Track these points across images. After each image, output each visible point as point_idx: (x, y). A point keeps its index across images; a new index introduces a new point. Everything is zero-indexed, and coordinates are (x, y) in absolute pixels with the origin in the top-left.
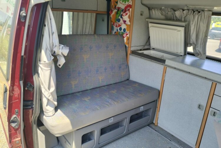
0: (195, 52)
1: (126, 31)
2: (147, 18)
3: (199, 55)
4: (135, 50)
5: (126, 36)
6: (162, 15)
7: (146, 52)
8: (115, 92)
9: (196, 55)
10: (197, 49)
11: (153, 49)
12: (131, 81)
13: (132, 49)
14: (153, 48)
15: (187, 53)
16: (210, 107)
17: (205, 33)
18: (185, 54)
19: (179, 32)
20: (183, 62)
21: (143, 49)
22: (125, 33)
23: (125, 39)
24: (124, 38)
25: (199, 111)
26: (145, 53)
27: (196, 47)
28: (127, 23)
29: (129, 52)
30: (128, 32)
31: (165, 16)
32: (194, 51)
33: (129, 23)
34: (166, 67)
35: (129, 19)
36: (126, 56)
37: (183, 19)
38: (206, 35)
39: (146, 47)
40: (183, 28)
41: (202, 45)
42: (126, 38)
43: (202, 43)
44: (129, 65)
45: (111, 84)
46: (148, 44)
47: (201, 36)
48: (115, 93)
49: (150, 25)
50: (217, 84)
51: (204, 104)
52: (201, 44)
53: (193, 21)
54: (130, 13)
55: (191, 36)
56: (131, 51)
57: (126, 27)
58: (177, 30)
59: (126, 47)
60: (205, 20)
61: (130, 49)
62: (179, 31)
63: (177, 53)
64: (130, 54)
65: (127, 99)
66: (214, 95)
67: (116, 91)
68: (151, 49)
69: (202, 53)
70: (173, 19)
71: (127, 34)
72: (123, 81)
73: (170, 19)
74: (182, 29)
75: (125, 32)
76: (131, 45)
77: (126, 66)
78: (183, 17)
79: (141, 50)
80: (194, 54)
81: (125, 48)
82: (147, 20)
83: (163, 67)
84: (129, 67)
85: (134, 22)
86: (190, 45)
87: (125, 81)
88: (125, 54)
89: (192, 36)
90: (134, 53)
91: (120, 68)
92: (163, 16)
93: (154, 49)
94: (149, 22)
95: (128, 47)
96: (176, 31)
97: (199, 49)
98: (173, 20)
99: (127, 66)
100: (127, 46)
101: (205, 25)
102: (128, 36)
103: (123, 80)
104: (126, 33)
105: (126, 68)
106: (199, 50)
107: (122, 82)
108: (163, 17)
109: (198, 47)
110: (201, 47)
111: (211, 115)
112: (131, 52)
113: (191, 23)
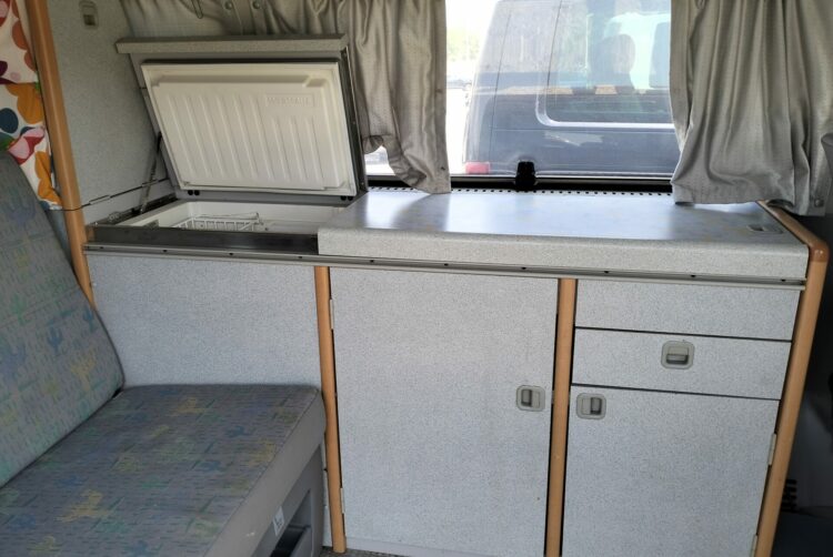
0: (400, 171)
1: (22, 123)
2: (121, 40)
3: (421, 177)
4: (106, 222)
5: (32, 151)
6: (201, 14)
7: (166, 218)
8: (100, 505)
9: (411, 182)
10: (407, 152)
11: (194, 196)
12: (136, 389)
13: (92, 215)
14: (190, 192)
15: (366, 183)
16: (571, 383)
17: (429, 75)
18: (362, 190)
19: (322, 89)
20: (360, 223)
21: (145, 204)
22: (15, 135)
23: (29, 168)
24: (24, 166)
25: (528, 416)
26: (161, 224)
27: (404, 145)
28: (16, 75)
29: (79, 238)
30: (37, 128)
31: (222, 20)
32: (393, 168)
33: (29, 76)
34: (324, 271)
35: (24, 52)
36: (67, 264)
37: (317, 27)
38: (439, 88)
39: (157, 192)
40: (335, 67)
41: (426, 137)
42: (32, 160)
43: (423, 127)
44: (98, 306)
45: (35, 463)
46: (159, 175)
47: (416, 93)
48: (104, 514)
49: (149, 73)
50: (580, 282)
51: (541, 380)
52: (420, 132)
53: (366, 30)
54: (16, 12)
55: (368, 100)
56: (87, 228)
57: (15, 98)
58: (308, 82)
59: (47, 211)
60: (421, 17)
61: (80, 217)
62: (318, 83)
63: (326, 188)
64: (88, 249)
65: (209, 524)
66: (577, 331)
67: (95, 497)
68: (178, 194)
69: (430, 166)
70: (264, 26)
71: (33, 142)
72: (94, 408)
73: (252, 33)
74: (330, 73)
75: (13, 129)
76: (77, 199)
77: (88, 318)
78: (316, 14)
79: (135, 213)
80: (402, 178)
81: (45, 221)
82: (123, 48)
83: (312, 269)
84: (105, 321)
85: (59, 63)
86: (373, 144)
87: (106, 404)
88: (57, 254)
89: (372, 98)
90: (109, 235)
91: (55, 341)
92: (204, 20)
93: (197, 193)
94: (135, 61)
95: (64, 211)
96: (304, 85)
97: (417, 152)
98: (269, 34)
99: (93, 318)
100: (54, 205)
101: (425, 44)
102: (42, 147)
103: (96, 404)
104: (28, 134)
105: (93, 329)
106: (415, 155)
107: (95, 414)
108: (206, 26)
109: (411, 145)
110: (425, 143)
111: (581, 415)
112: (92, 234)
113: (360, 39)
